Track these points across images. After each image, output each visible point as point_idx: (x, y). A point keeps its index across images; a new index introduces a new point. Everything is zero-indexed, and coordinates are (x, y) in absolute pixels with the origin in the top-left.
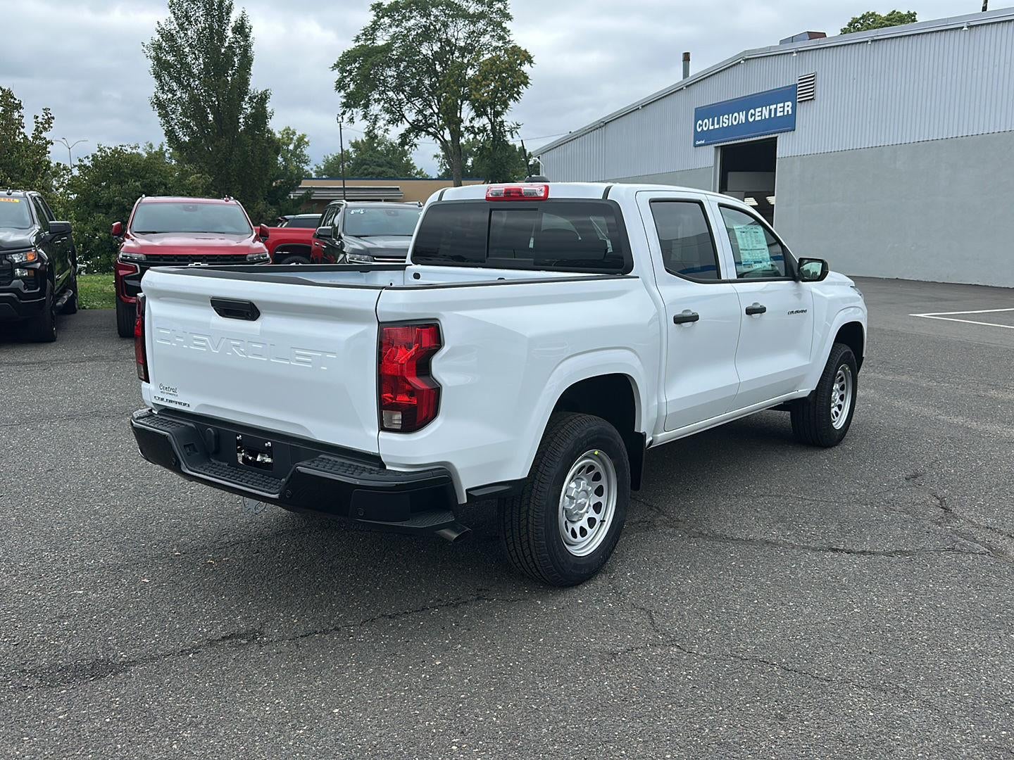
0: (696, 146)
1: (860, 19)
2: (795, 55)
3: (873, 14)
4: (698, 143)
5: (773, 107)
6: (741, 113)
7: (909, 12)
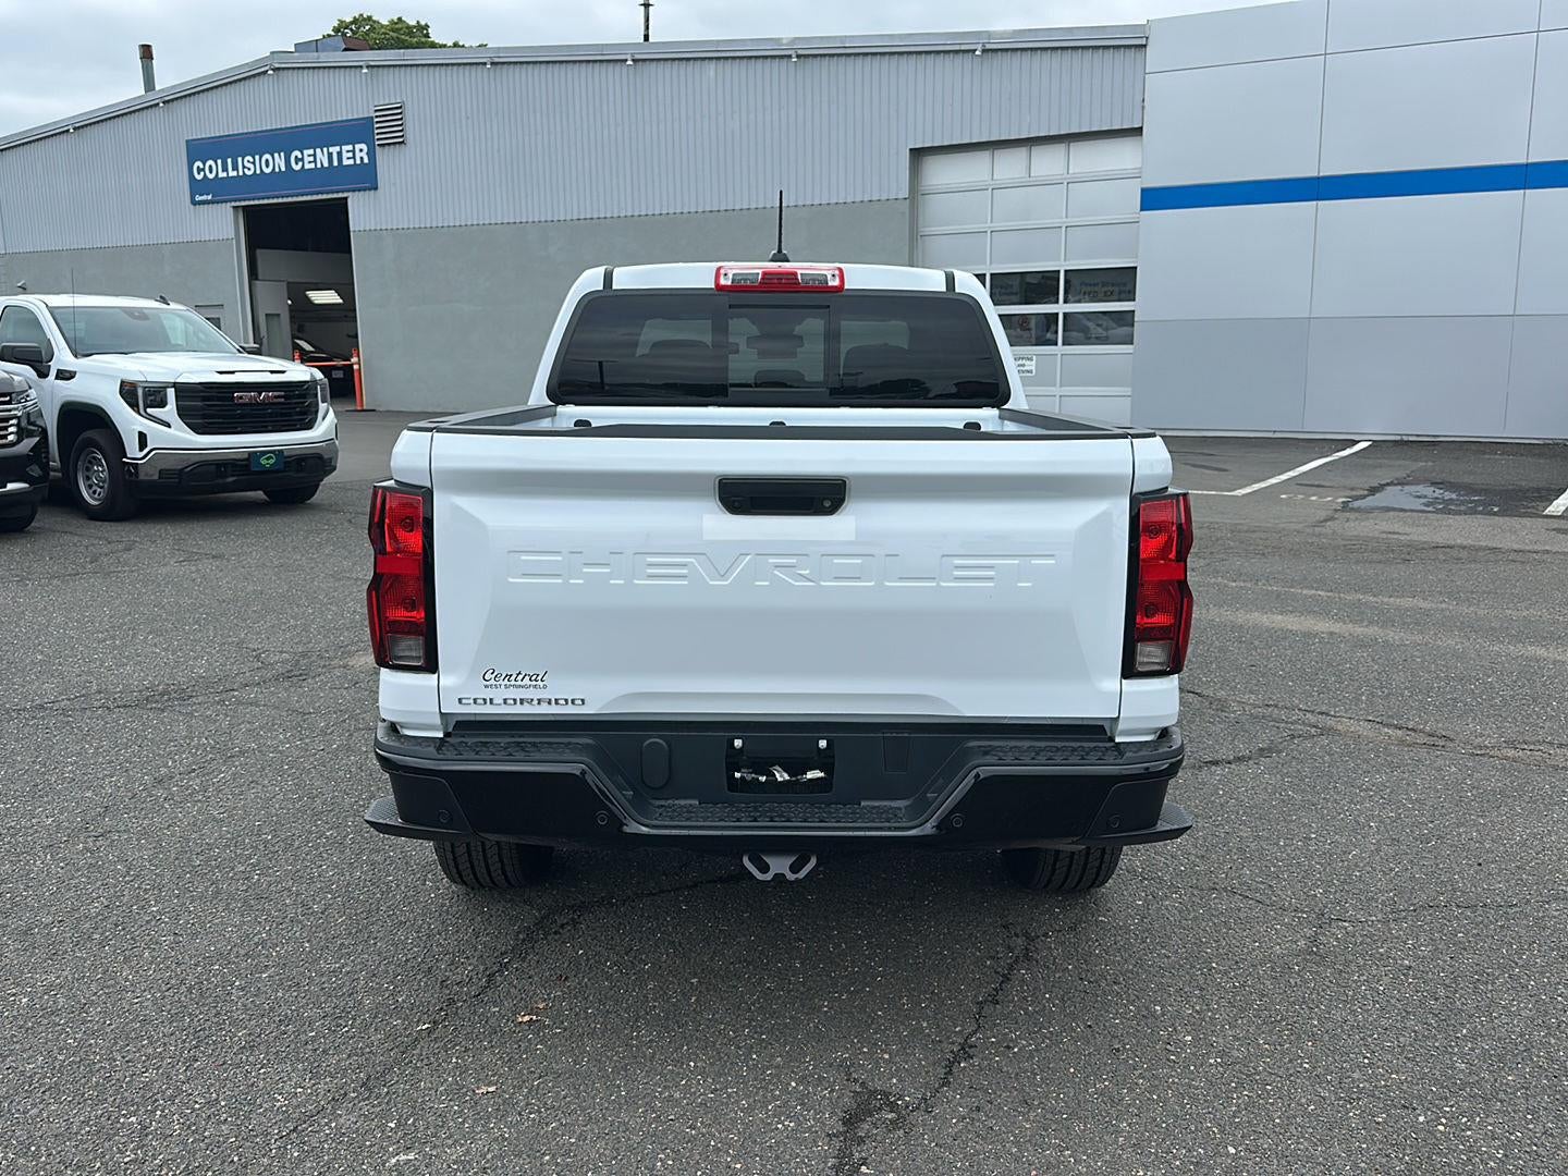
0: (194, 203)
1: (352, 23)
2: (365, 71)
3: (370, 18)
4: (198, 198)
5: (334, 150)
6: (276, 155)
7: (418, 22)
